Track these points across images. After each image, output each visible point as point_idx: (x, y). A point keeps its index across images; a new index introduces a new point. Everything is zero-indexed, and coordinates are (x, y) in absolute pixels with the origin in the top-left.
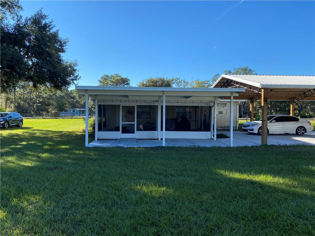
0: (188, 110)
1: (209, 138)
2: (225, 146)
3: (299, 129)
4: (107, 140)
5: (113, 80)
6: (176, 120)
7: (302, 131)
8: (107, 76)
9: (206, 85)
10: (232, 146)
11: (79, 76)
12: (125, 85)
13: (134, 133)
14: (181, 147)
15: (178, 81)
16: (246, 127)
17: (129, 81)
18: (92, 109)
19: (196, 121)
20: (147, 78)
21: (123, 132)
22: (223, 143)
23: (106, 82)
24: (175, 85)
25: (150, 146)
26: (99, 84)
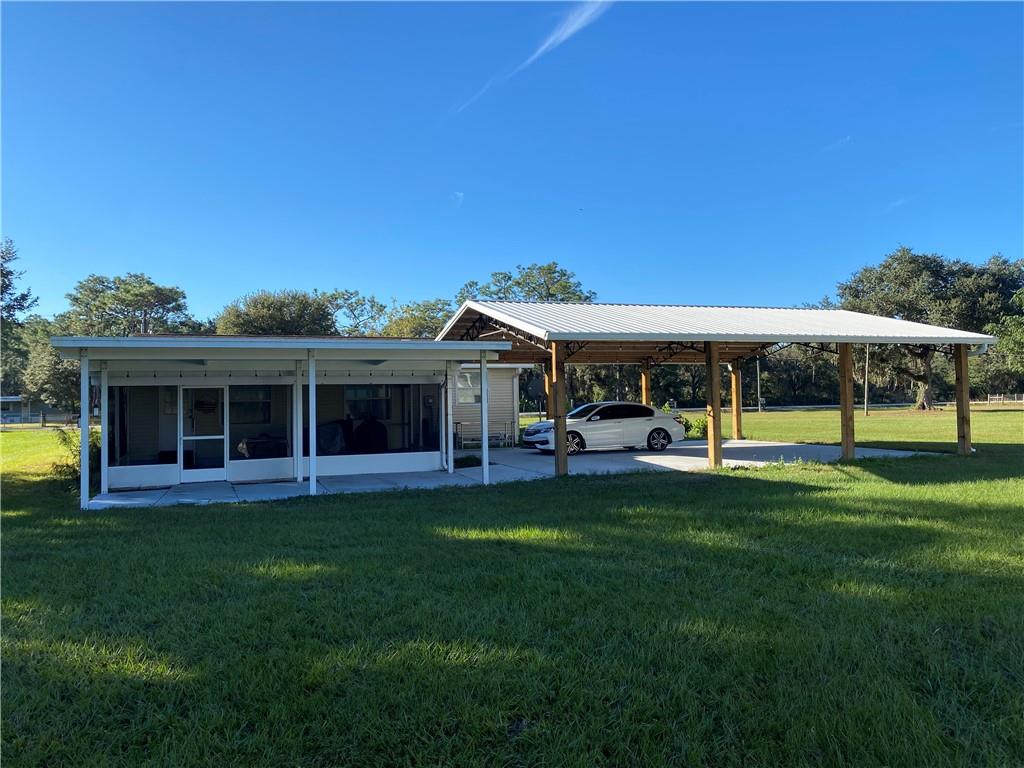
0: (382, 393)
1: (437, 469)
2: (470, 483)
3: (655, 435)
4: (139, 489)
5: (123, 295)
6: (346, 424)
7: (659, 442)
8: (100, 281)
9: (441, 313)
10: (486, 482)
11: (34, 296)
12: (168, 311)
13: (223, 466)
14: (360, 494)
15: (353, 300)
16: (531, 435)
17: (184, 297)
18: (42, 397)
19: (403, 424)
20: (251, 294)
21: (188, 465)
22: (467, 478)
23: (97, 303)
24: (345, 313)
25: (274, 498)
26: (71, 309)
